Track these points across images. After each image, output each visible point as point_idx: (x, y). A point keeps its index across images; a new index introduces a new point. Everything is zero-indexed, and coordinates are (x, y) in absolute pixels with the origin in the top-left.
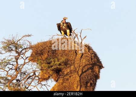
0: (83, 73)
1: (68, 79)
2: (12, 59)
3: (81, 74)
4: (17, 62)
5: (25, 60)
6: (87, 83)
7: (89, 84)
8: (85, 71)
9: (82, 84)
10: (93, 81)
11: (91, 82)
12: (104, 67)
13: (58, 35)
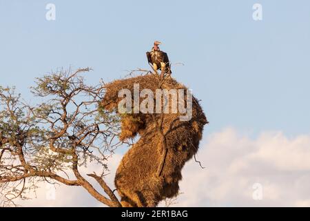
0: (171, 130)
1: (150, 140)
2: (57, 104)
3: (169, 132)
4: (65, 110)
5: (78, 107)
6: (176, 146)
7: (180, 148)
8: (175, 128)
9: (169, 147)
10: (187, 143)
11: (185, 144)
12: (208, 121)
13: (140, 70)
